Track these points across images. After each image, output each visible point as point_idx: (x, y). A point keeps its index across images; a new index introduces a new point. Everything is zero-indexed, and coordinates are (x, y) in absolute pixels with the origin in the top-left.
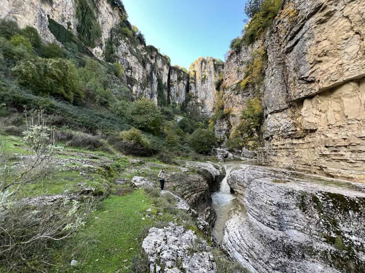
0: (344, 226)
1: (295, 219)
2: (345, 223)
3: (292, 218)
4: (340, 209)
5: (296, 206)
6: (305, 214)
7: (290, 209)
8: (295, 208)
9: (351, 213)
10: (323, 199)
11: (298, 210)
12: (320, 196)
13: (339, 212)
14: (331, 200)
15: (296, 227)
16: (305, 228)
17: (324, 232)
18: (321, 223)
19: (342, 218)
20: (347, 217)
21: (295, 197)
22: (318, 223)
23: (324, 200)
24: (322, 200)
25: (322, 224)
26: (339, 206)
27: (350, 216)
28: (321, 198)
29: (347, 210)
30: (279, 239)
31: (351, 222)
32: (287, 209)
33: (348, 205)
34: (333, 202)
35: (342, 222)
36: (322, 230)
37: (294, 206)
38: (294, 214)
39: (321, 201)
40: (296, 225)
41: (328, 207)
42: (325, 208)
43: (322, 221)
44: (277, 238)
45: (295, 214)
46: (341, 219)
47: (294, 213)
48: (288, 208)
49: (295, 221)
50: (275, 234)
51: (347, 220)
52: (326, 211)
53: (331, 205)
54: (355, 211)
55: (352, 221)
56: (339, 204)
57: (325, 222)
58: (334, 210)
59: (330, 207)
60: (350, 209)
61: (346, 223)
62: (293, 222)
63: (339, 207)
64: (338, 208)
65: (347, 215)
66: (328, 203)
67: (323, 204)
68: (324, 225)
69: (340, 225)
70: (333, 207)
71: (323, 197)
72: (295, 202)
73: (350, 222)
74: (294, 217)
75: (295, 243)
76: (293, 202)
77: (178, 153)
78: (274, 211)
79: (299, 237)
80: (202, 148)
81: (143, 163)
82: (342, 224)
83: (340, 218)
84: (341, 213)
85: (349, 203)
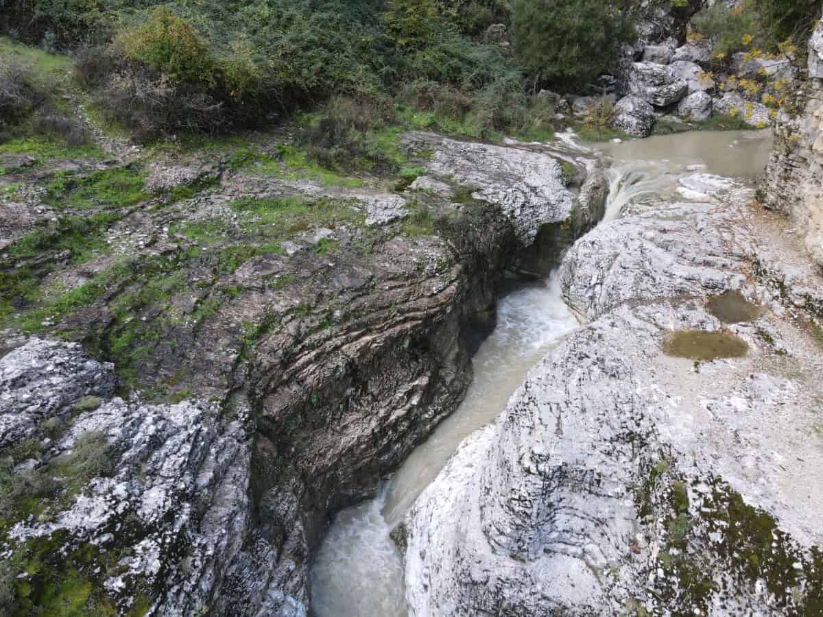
0: (724, 607)
1: (599, 530)
2: (730, 602)
3: (591, 525)
4: (735, 561)
5: (628, 490)
6: (642, 523)
7: (597, 495)
8: (619, 496)
9: (759, 585)
10: (704, 510)
11: (629, 503)
12: (700, 494)
13: (729, 568)
14: (723, 523)
15: (589, 553)
16: (607, 566)
17: (643, 605)
18: (652, 577)
19: (729, 585)
20: (745, 592)
21: (637, 461)
22: (645, 571)
23: (704, 515)
24: (698, 510)
25: (653, 582)
26: (738, 551)
27: (753, 592)
28: (700, 502)
29: (753, 574)
30: (492, 583)
31: (749, 610)
32: (590, 492)
33: (767, 563)
34: (729, 533)
35: (724, 596)
36: (643, 597)
37: (620, 489)
38: (605, 512)
39: (695, 514)
40: (589, 547)
41: (705, 538)
42: (694, 536)
43: (656, 573)
44: (488, 577)
45: (607, 516)
46: (725, 587)
47: (607, 511)
48: (593, 489)
49: (596, 536)
50: (488, 567)
51: (740, 598)
52: (695, 545)
53: (716, 537)
54: (771, 587)
55: (755, 607)
56: (741, 544)
57: (664, 580)
58: (716, 554)
59: (710, 544)
60: (763, 576)
61: (733, 604)
62: (588, 536)
63: (736, 555)
64: (731, 554)
65: (747, 586)
66: (710, 529)
67: (697, 523)
68: (656, 587)
69: (713, 600)
70: (720, 548)
71: (707, 504)
72: (627, 478)
73: (747, 606)
74: (600, 522)
75: (543, 603)
76: (622, 474)
77: (424, 90)
78: (519, 500)
79: (573, 585)
80: (555, 59)
81: (210, 183)
82: (722, 599)
83: (725, 583)
84: (733, 572)
85: (772, 555)
